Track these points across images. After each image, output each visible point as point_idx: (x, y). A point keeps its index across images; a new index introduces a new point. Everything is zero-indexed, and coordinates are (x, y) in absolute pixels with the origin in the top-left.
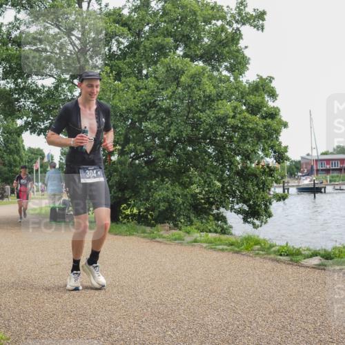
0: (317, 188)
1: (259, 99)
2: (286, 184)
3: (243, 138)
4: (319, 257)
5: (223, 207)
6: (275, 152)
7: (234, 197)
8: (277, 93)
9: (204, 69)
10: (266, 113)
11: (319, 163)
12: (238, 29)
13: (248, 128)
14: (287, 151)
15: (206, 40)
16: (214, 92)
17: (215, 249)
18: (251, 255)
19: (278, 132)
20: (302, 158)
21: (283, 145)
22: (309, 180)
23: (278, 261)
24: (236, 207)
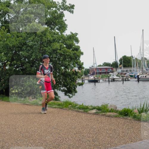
0: (96, 80)
1: (71, 42)
2: (83, 79)
3: (65, 59)
4: (96, 110)
5: (56, 89)
6: (78, 65)
7: (60, 84)
8: (79, 40)
9: (47, 29)
10: (74, 48)
11: (97, 70)
12: (62, 12)
13: (66, 55)
14: (83, 65)
15: (49, 16)
16: (52, 39)
17: (52, 107)
18: (67, 109)
19: (79, 57)
20: (90, 68)
21: (81, 62)
22: (93, 77)
23: (79, 112)
24: (62, 89)
